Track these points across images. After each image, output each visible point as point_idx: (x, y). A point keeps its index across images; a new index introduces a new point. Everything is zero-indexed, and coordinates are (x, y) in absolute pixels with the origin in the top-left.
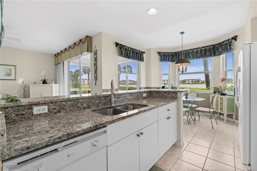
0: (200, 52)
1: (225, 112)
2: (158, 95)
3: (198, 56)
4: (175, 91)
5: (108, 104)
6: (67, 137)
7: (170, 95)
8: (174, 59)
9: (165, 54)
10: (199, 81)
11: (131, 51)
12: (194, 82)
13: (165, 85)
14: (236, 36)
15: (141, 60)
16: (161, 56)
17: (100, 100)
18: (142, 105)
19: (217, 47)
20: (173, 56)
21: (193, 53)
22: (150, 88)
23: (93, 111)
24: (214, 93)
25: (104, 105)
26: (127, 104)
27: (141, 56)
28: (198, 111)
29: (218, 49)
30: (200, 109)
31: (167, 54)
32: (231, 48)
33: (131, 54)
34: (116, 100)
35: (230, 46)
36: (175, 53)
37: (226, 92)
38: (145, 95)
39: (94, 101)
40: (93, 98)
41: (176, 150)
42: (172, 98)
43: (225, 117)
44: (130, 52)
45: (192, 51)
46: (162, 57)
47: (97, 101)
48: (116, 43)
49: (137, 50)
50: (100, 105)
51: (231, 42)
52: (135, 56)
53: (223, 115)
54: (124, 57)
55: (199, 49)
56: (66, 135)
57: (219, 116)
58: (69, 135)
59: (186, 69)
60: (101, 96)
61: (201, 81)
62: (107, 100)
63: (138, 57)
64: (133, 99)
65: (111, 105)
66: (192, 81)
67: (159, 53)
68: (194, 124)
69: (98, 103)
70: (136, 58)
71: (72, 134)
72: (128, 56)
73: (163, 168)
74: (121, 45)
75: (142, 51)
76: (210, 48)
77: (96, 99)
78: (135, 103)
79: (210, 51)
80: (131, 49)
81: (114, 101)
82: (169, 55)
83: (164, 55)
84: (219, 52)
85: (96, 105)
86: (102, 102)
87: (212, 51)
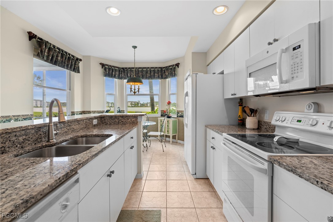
0: (149, 72)
1: (171, 135)
2: (113, 121)
3: (147, 76)
4: (135, 115)
5: (41, 141)
6: (24, 207)
7: (129, 120)
8: (121, 76)
9: (110, 67)
10: (138, 103)
11: (60, 54)
12: (133, 104)
13: (111, 108)
14: (179, 64)
15: (76, 71)
16: (105, 69)
17: (26, 136)
18: (101, 135)
19: (164, 70)
20: (121, 72)
21: (142, 73)
22: (89, 112)
23: (16, 156)
24: (161, 116)
25: (35, 144)
26: (76, 137)
27: (75, 64)
28: (150, 136)
29: (165, 72)
30: (151, 133)
31: (113, 68)
32: (175, 73)
33: (59, 58)
34: (58, 132)
35: (174, 71)
36: (123, 68)
37: (171, 115)
38: (95, 122)
39: (14, 138)
40: (13, 132)
41: (137, 184)
42: (131, 124)
43: (171, 139)
44: (57, 54)
45: (141, 69)
46: (106, 71)
47: (20, 138)
48: (29, 33)
49: (69, 54)
50: (27, 144)
51: (175, 68)
52: (66, 62)
53: (169, 137)
54: (45, 61)
55: (148, 69)
56: (22, 203)
57: (165, 139)
58: (27, 201)
59: (139, 89)
60: (29, 128)
61: (141, 104)
62: (40, 134)
63: (71, 65)
64: (81, 129)
65: (48, 141)
66: (131, 104)
67: (103, 65)
68: (147, 151)
69: (22, 140)
70: (67, 66)
71: (33, 198)
72: (54, 60)
73: (130, 209)
74: (41, 39)
75: (77, 58)
76: (158, 70)
77: (18, 134)
78: (88, 134)
79: (158, 73)
80: (59, 50)
81: (55, 134)
82: (115, 70)
83: (109, 69)
84: (166, 75)
85: (19, 146)
86: (32, 138)
87: (160, 73)
